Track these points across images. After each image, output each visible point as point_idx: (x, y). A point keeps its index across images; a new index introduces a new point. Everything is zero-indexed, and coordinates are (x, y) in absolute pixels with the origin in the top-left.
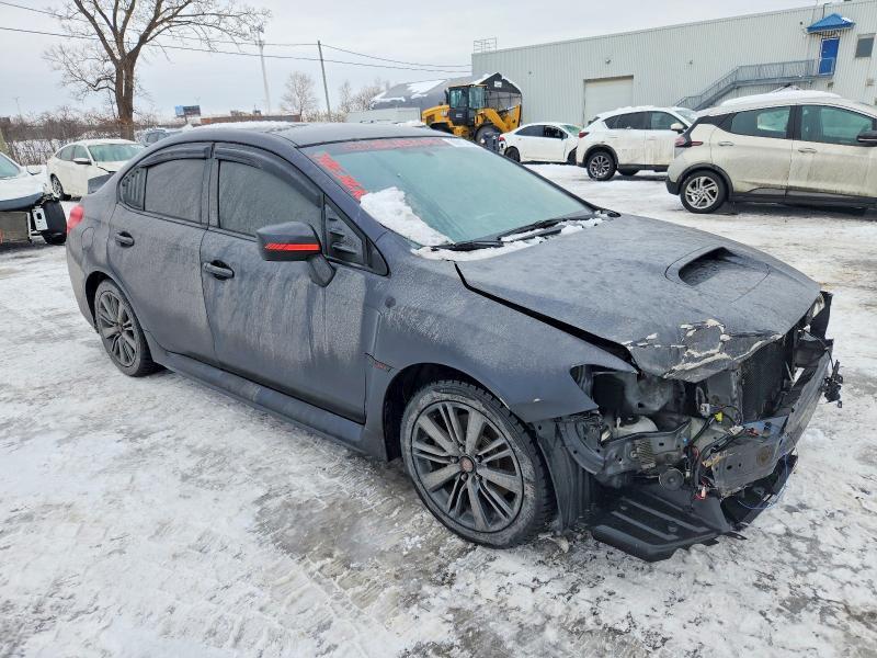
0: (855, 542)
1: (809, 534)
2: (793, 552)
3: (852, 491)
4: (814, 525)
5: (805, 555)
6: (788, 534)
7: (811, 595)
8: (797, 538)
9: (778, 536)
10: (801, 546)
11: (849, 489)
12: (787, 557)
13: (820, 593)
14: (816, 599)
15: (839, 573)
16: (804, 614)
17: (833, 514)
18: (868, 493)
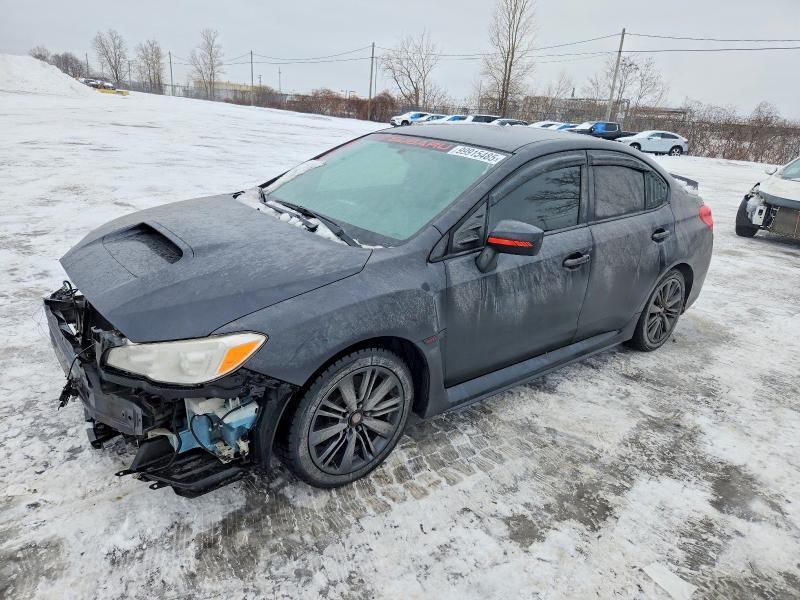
0: (17, 457)
1: (52, 442)
2: (53, 426)
3: (44, 497)
4: (53, 449)
5: (44, 427)
6: (65, 433)
7: (25, 413)
8: (56, 435)
9: (68, 428)
10: (49, 431)
11: (48, 497)
12: (53, 421)
13: (21, 416)
14: (21, 412)
15: (17, 431)
16: (22, 403)
17: (46, 465)
18: (30, 506)
